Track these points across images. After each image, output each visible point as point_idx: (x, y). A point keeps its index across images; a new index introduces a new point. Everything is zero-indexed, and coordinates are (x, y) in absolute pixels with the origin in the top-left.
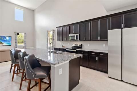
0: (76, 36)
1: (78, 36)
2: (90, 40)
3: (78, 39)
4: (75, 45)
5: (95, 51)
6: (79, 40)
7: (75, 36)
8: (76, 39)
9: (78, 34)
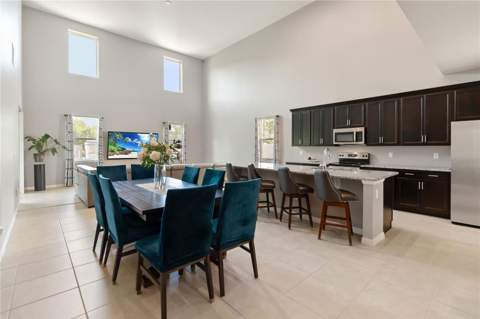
0: (357, 133)
1: (361, 133)
2: (398, 144)
3: (361, 140)
4: (349, 155)
5: (415, 169)
6: (366, 142)
7: (352, 133)
8: (357, 140)
9: (362, 129)
